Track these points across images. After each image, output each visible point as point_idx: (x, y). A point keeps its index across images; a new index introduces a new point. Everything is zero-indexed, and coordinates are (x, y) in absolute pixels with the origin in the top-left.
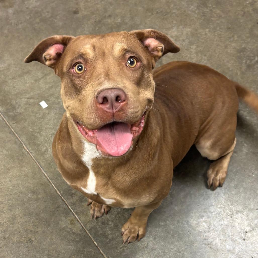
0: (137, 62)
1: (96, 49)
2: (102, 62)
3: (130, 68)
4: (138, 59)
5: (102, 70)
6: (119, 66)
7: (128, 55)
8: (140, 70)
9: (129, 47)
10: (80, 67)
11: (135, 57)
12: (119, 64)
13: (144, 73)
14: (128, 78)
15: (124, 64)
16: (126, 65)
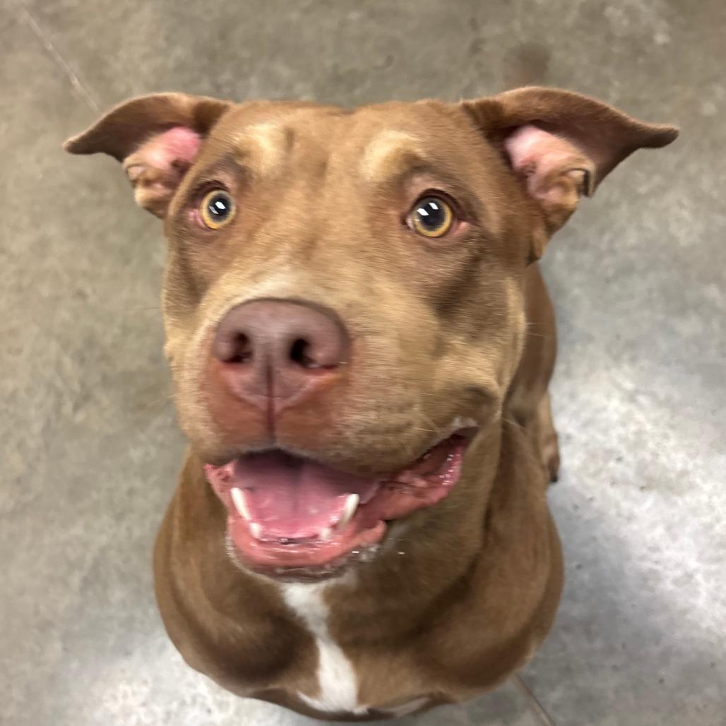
0: (458, 217)
1: (297, 145)
2: (308, 197)
3: (419, 237)
4: (464, 210)
5: (295, 225)
6: (370, 220)
7: (421, 184)
8: (464, 254)
9: (430, 153)
10: (220, 205)
11: (447, 195)
12: (376, 213)
13: (484, 266)
14: (402, 274)
15: (393, 213)
16: (404, 222)
